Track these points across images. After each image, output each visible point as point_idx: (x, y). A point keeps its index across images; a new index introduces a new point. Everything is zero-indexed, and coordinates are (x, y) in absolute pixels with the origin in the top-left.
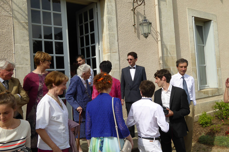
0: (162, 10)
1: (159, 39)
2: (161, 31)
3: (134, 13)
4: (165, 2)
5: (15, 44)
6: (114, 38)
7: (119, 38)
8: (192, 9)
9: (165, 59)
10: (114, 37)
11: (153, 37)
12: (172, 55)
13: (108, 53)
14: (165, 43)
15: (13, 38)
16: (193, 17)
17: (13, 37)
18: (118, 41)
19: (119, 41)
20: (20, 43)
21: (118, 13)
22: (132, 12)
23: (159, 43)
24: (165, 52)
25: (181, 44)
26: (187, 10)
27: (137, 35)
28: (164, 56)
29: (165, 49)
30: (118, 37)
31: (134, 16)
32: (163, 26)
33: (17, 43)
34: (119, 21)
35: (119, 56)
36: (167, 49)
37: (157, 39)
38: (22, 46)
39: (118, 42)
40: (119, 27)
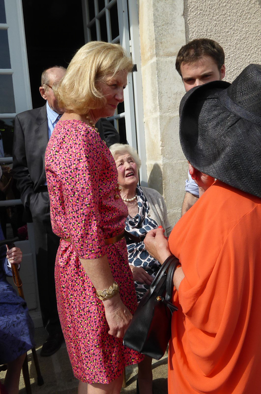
6: (173, 7)
7: (191, 5)
13: (152, 57)
18: (185, 14)
19: (191, 15)
39: (186, 19)
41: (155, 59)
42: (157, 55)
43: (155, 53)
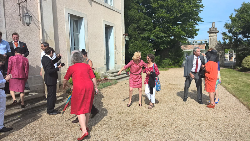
0: (43, 7)
1: (41, 27)
2: (42, 21)
3: (20, 6)
4: (46, 1)
6: (3, 23)
7: (7, 23)
8: (68, 9)
11: (36, 25)
12: (51, 39)
14: (45, 30)
16: (69, 14)
18: (5, 25)
21: (5, 5)
22: (18, 5)
23: (41, 29)
24: (45, 36)
25: (59, 32)
26: (64, 8)
27: (22, 22)
28: (44, 39)
29: (45, 34)
30: (5, 22)
31: (20, 9)
32: (44, 18)
34: (6, 11)
35: (7, 36)
36: (47, 34)
37: (39, 26)
40: (6, 15)
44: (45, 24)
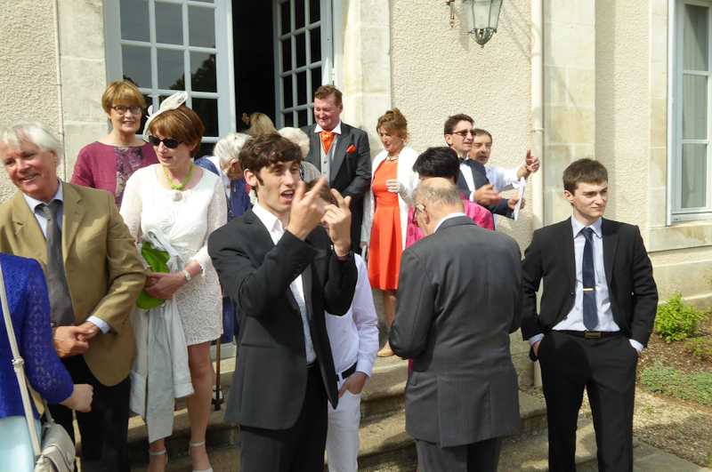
1: (537, 48)
5: (62, 57)
6: (380, 45)
7: (397, 44)
9: (554, 118)
10: (380, 40)
11: (517, 43)
12: (579, 106)
13: (357, 91)
14: (558, 63)
15: (56, 39)
17: (56, 34)
18: (390, 53)
19: (396, 53)
20: (77, 55)
23: (536, 62)
24: (555, 95)
27: (458, 35)
28: (549, 107)
29: (554, 86)
30: (391, 39)
33: (66, 54)
35: (392, 104)
36: (562, 84)
37: (530, 48)
38: (82, 62)
39: (391, 57)
40: (396, 6)
41: (360, 94)
42: (363, 90)
43: (361, 88)
44: (556, 36)
